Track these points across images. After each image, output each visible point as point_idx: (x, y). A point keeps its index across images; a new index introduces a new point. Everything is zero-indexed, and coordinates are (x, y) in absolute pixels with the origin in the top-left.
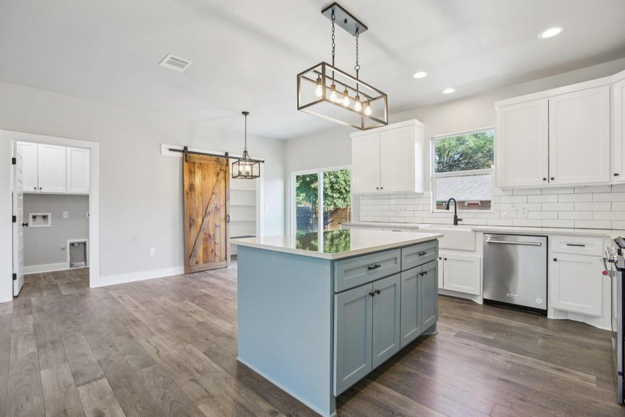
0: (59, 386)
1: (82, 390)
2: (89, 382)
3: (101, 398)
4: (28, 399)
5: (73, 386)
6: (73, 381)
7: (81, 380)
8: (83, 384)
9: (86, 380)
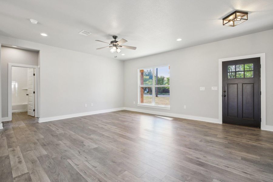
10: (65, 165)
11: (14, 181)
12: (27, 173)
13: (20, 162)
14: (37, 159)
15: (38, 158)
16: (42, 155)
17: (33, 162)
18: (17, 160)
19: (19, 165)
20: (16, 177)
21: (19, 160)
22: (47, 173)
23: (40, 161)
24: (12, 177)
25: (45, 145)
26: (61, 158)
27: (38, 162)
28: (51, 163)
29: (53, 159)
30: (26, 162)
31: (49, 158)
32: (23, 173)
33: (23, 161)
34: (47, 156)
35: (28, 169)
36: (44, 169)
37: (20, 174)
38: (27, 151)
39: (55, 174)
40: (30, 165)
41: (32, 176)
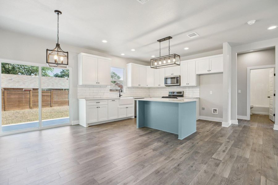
0: (226, 165)
1: (221, 159)
2: (217, 159)
3: (219, 154)
4: (238, 168)
5: (222, 162)
6: (221, 163)
7: (218, 162)
8: (219, 160)
9: (217, 161)
10: (253, 178)
11: (211, 159)
12: (221, 161)
13: (224, 151)
14: (236, 157)
15: (238, 156)
16: (243, 156)
17: (231, 157)
18: (224, 149)
19: (222, 153)
20: (213, 158)
21: (225, 149)
22: (232, 170)
23: (236, 159)
24: (212, 156)
25: (255, 151)
26: (257, 170)
27: (235, 159)
28: (242, 167)
29: (248, 165)
30: (227, 154)
31: (246, 162)
32: (219, 159)
33: (226, 152)
34: (246, 160)
35: (223, 158)
36: (233, 166)
37: (216, 158)
38: (236, 147)
39: (237, 176)
40: (227, 158)
41: (221, 164)
